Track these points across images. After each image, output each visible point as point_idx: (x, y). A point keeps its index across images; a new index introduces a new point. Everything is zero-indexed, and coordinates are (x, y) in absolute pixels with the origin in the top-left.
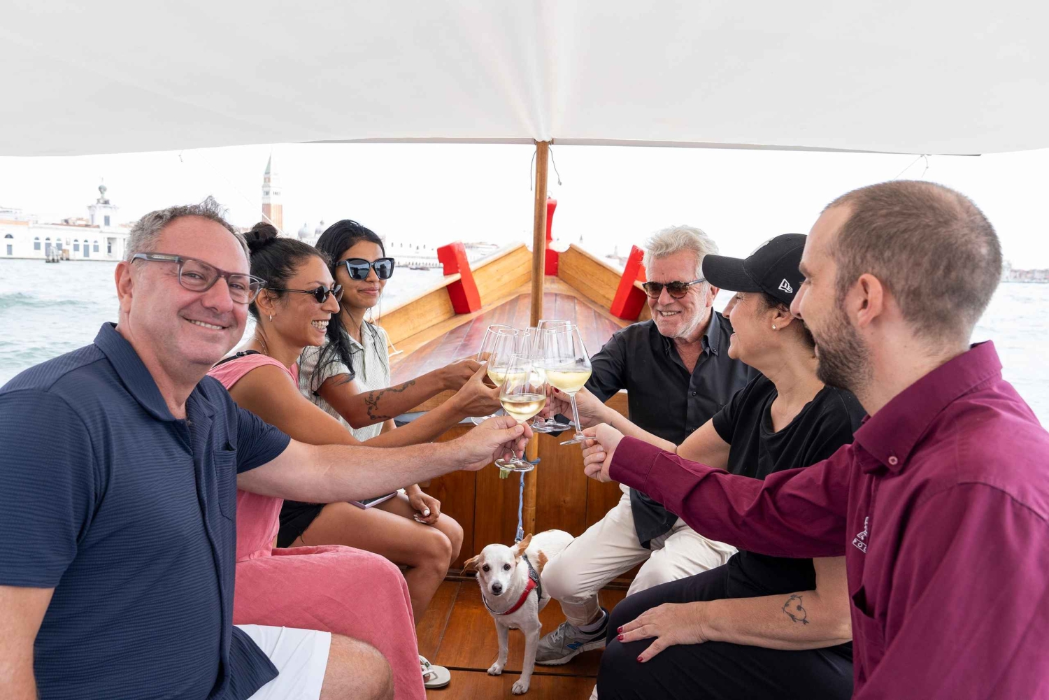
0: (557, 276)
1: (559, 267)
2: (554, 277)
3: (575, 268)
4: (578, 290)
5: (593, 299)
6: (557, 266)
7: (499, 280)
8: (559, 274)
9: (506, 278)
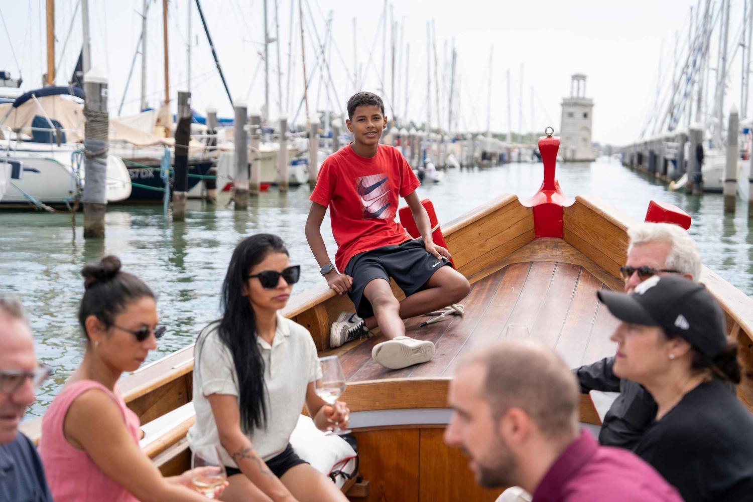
0: (562, 238)
1: (565, 226)
2: (558, 240)
3: (583, 228)
4: (588, 257)
5: (607, 269)
6: (562, 224)
7: (482, 246)
8: (565, 235)
9: (492, 243)
